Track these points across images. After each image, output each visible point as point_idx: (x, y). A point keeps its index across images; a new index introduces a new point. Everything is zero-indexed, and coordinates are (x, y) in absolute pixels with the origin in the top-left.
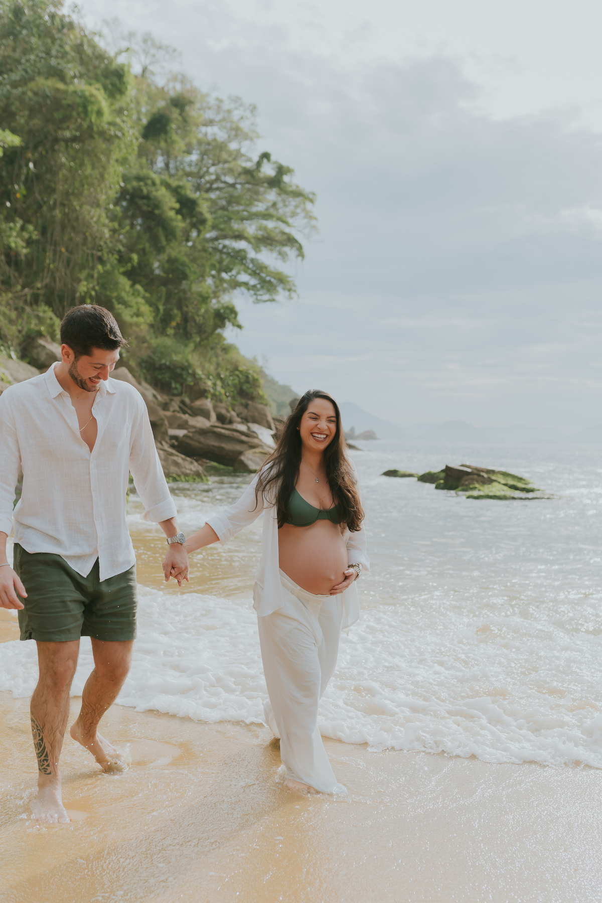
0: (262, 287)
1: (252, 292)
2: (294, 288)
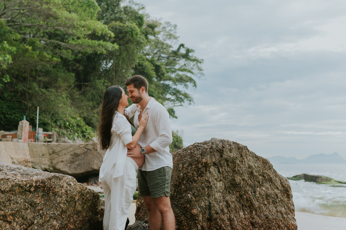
0: (177, 100)
1: (172, 102)
2: (192, 100)
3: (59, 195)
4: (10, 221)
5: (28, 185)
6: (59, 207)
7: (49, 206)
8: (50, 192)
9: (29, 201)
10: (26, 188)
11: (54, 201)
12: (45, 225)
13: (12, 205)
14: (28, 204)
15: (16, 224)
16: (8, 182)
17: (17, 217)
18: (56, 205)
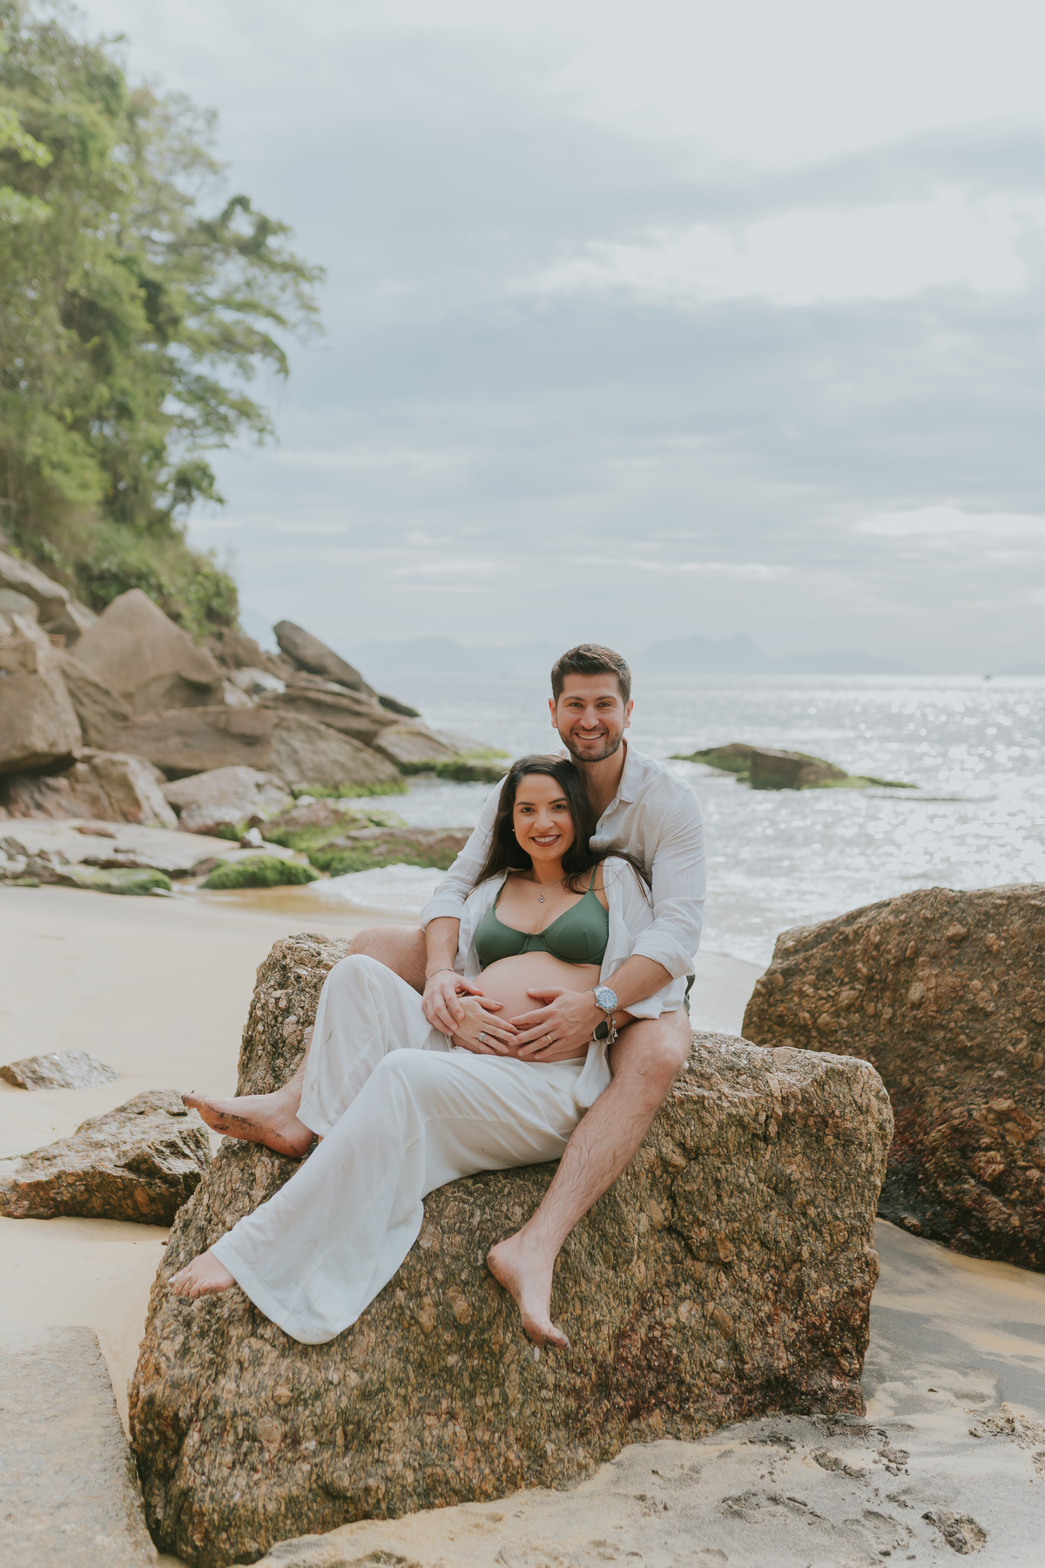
0: (207, 423)
2: (269, 427)
3: (861, 1144)
4: (730, 1263)
5: (762, 1118)
6: (869, 1190)
7: (834, 1187)
8: (827, 1131)
9: (770, 1174)
10: (758, 1127)
11: (846, 1169)
12: (837, 1259)
13: (726, 1200)
14: (768, 1187)
15: (749, 1270)
16: (704, 1114)
17: (745, 1243)
18: (859, 1180)
